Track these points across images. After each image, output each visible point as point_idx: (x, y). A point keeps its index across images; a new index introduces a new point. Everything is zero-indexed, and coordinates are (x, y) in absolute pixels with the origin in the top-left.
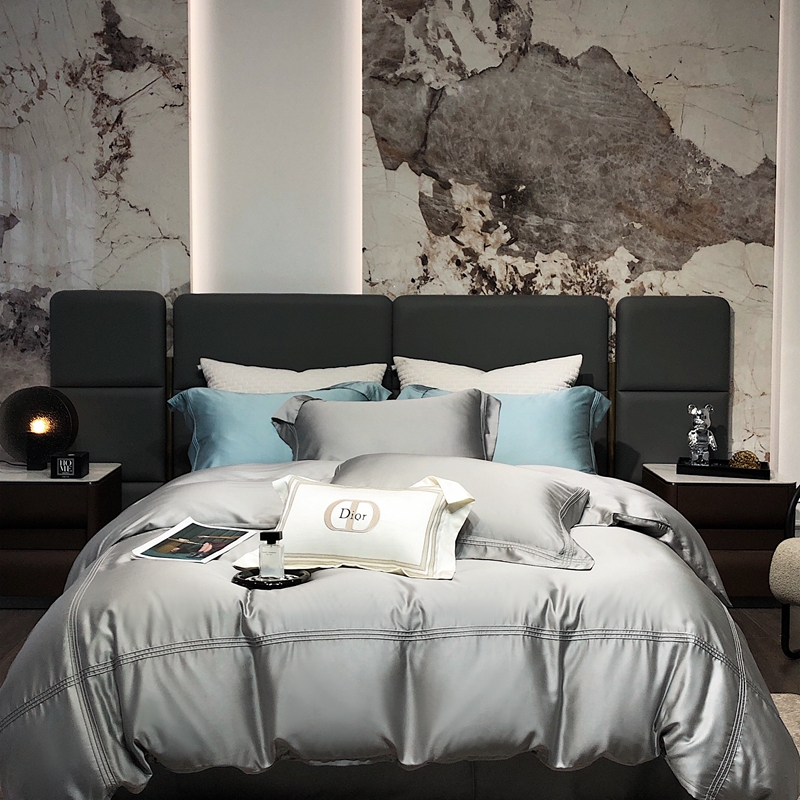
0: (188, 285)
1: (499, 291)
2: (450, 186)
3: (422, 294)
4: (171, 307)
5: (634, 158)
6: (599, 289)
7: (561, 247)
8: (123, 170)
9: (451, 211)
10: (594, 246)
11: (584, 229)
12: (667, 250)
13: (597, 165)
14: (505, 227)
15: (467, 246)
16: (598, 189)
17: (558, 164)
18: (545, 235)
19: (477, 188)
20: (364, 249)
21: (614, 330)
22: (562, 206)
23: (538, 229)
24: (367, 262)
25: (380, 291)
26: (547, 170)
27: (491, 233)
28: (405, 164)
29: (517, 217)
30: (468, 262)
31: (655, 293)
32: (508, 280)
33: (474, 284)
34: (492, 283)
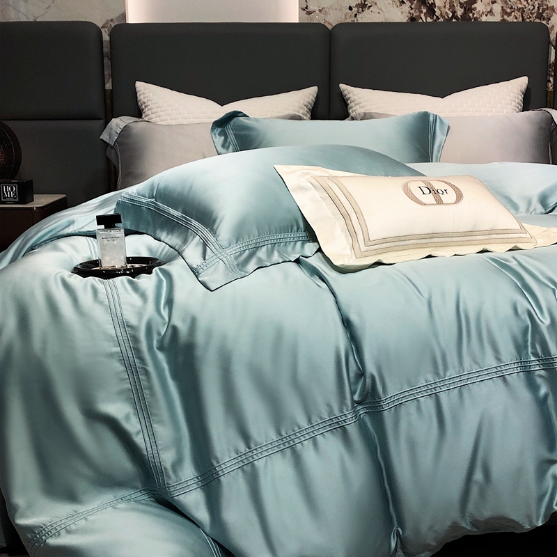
0: (124, 16)
1: (438, 18)
3: (360, 21)
4: (108, 38)
6: (540, 16)
21: (552, 58)
25: (317, 18)
32: (448, 6)
33: (412, 11)
34: (431, 9)
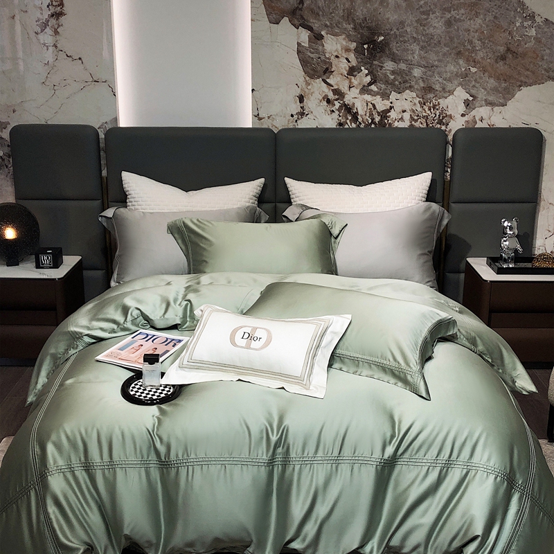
0: (116, 120)
1: (360, 123)
2: (322, 37)
3: (299, 127)
4: (103, 136)
5: (474, 12)
6: (440, 122)
7: (410, 88)
8: (59, 26)
9: (323, 58)
10: (437, 87)
11: (430, 73)
12: (495, 90)
13: (443, 20)
14: (367, 72)
15: (336, 87)
16: (443, 39)
17: (410, 18)
18: (399, 78)
19: (344, 39)
20: (253, 90)
21: (450, 154)
22: (413, 53)
23: (393, 72)
24: (255, 102)
25: (266, 123)
26: (402, 23)
27: (355, 76)
28: (286, 19)
29: (375, 62)
30: (337, 100)
31: (484, 125)
32: (368, 115)
33: (340, 118)
34: (355, 117)
